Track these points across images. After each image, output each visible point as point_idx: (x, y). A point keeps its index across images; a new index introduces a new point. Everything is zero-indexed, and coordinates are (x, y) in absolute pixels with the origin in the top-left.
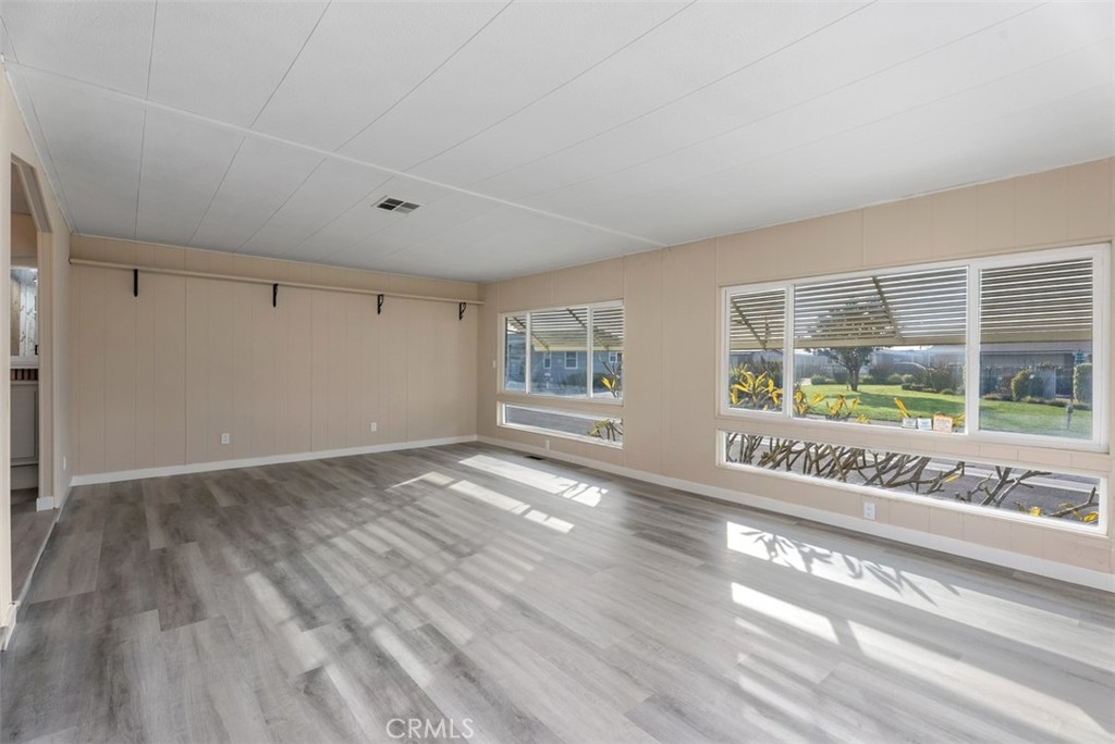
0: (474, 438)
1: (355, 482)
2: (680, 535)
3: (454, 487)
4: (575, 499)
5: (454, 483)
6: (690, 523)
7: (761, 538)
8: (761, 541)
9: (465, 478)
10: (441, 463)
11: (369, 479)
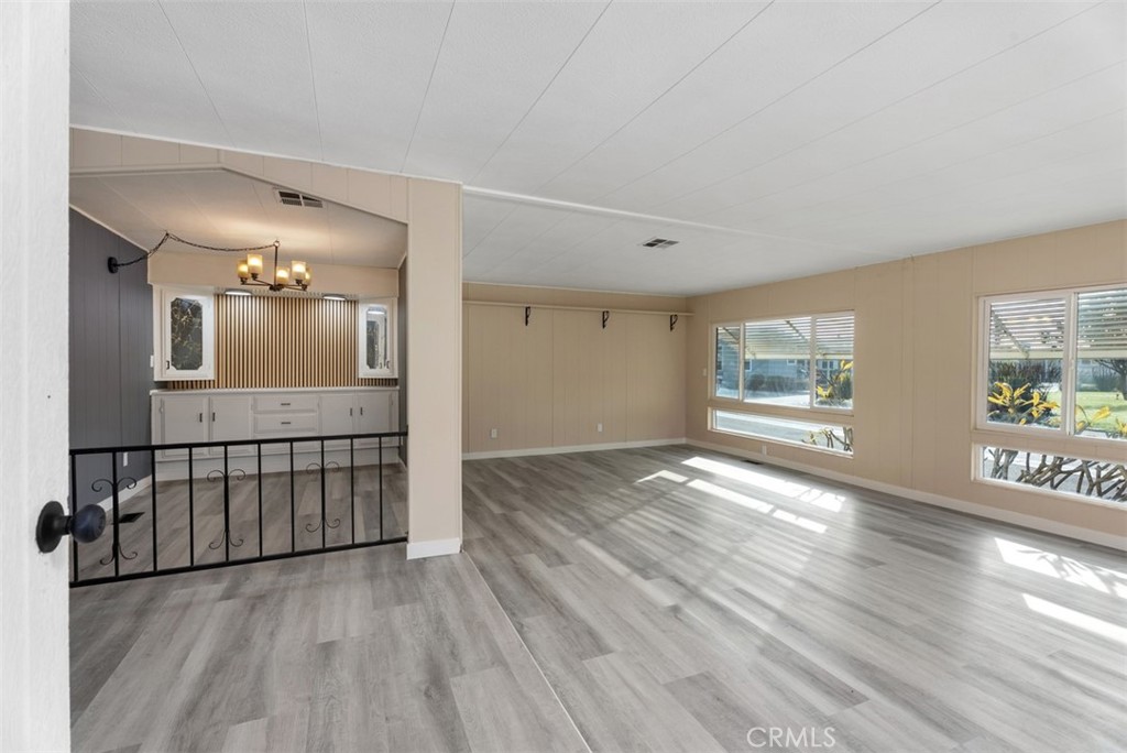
0: (683, 441)
1: (604, 475)
2: (944, 545)
3: (691, 484)
4: (813, 503)
5: (689, 481)
6: (949, 535)
7: (1044, 557)
8: (1043, 560)
9: (696, 478)
10: (666, 462)
11: (614, 472)
